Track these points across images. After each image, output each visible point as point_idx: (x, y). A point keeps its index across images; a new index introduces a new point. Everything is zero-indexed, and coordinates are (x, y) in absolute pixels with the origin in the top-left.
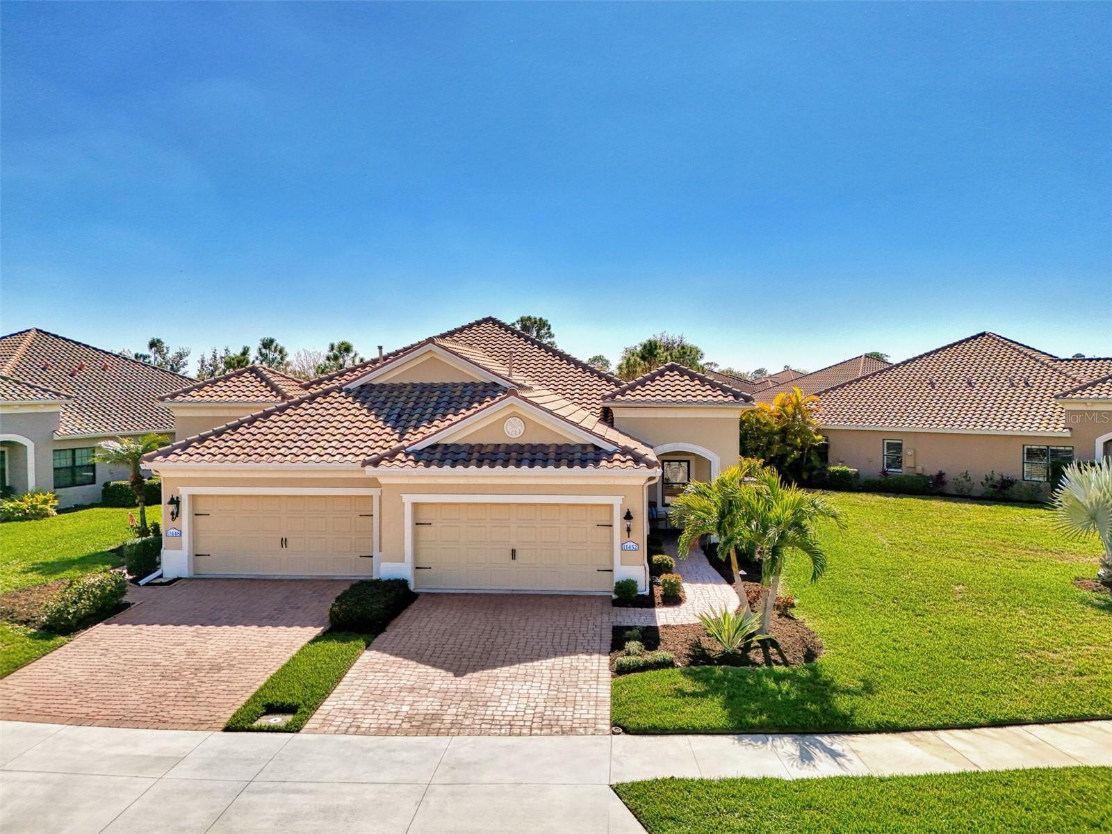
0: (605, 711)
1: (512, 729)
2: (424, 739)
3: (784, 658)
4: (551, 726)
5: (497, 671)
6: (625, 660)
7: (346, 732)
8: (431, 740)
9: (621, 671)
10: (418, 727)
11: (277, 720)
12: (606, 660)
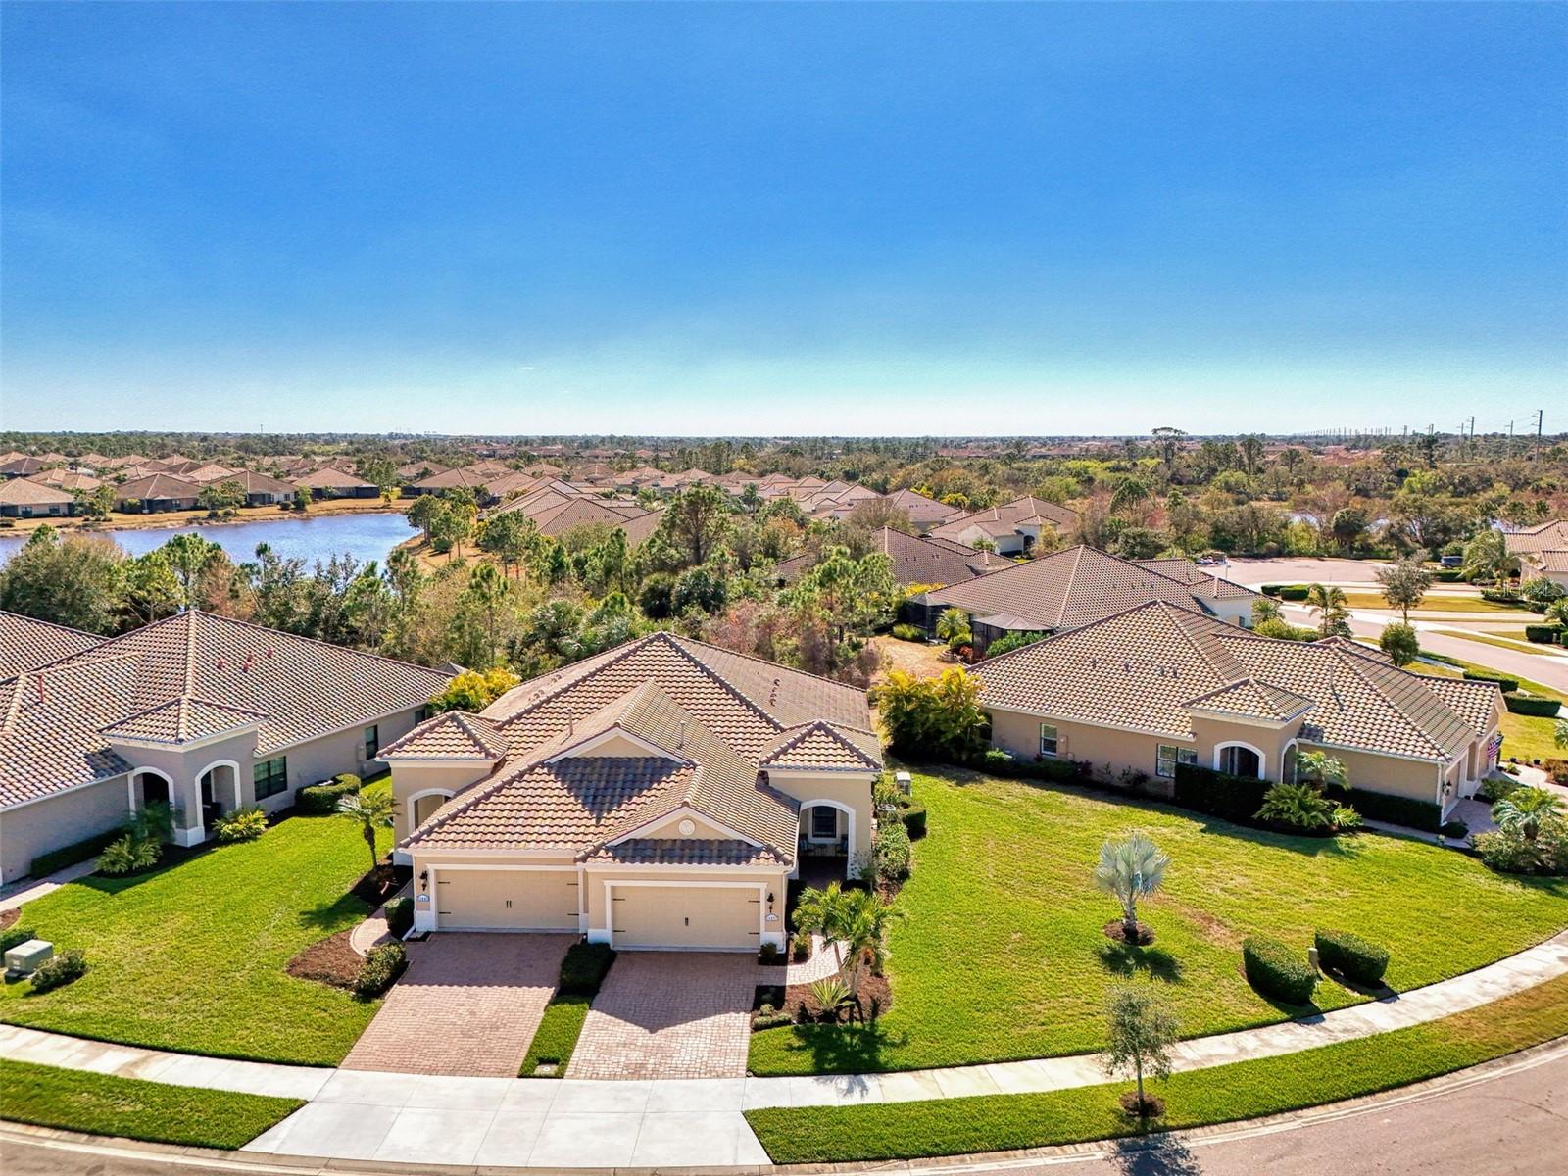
0: (744, 1060)
1: (688, 1074)
2: (635, 1082)
3: (861, 1014)
4: (711, 1072)
5: (677, 1027)
6: (759, 1020)
7: (591, 1078)
8: (641, 1082)
9: (756, 1028)
10: (633, 1074)
11: (547, 1069)
12: (748, 1017)
